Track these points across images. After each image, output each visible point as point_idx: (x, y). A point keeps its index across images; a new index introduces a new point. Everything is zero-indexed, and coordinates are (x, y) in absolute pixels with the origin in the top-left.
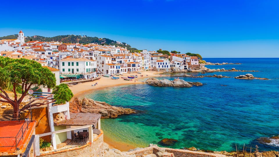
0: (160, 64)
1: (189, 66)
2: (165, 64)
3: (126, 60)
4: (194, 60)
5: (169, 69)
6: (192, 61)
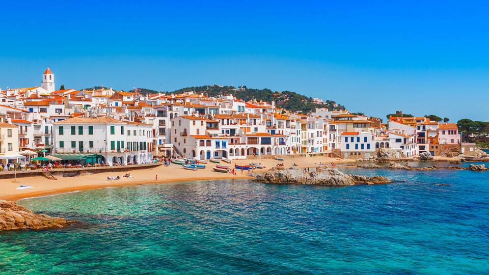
0: (349, 139)
1: (433, 147)
2: (362, 141)
3: (246, 126)
4: (447, 132)
5: (372, 153)
6: (441, 135)
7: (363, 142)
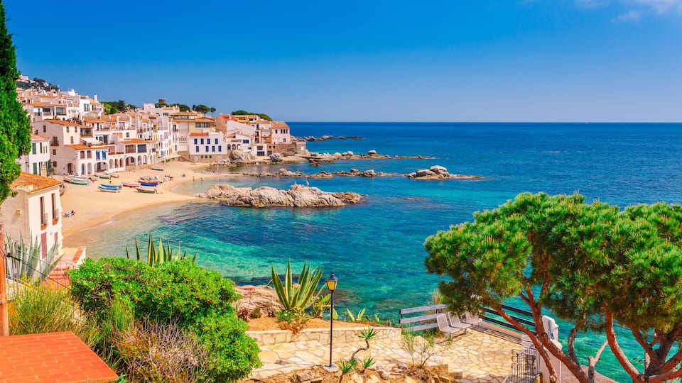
0: (199, 141)
1: (270, 147)
2: (213, 143)
3: (118, 132)
4: (279, 132)
5: (224, 156)
6: (274, 135)
7: (214, 145)
